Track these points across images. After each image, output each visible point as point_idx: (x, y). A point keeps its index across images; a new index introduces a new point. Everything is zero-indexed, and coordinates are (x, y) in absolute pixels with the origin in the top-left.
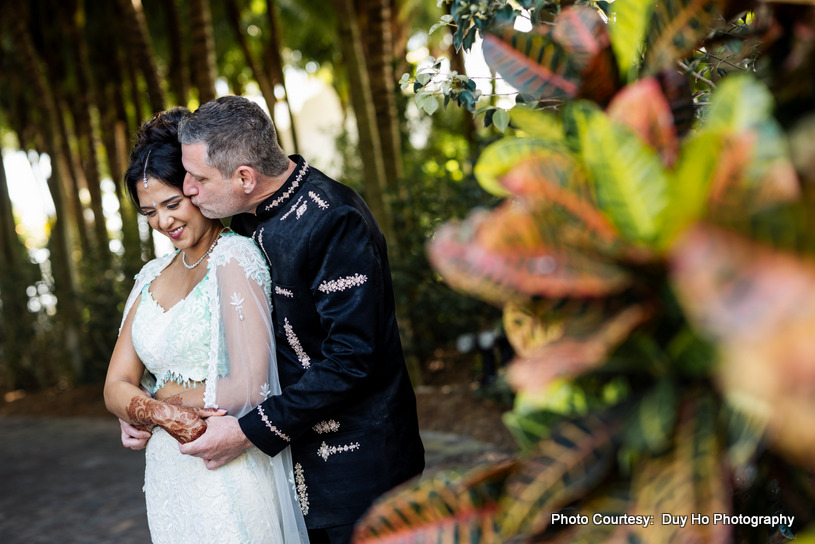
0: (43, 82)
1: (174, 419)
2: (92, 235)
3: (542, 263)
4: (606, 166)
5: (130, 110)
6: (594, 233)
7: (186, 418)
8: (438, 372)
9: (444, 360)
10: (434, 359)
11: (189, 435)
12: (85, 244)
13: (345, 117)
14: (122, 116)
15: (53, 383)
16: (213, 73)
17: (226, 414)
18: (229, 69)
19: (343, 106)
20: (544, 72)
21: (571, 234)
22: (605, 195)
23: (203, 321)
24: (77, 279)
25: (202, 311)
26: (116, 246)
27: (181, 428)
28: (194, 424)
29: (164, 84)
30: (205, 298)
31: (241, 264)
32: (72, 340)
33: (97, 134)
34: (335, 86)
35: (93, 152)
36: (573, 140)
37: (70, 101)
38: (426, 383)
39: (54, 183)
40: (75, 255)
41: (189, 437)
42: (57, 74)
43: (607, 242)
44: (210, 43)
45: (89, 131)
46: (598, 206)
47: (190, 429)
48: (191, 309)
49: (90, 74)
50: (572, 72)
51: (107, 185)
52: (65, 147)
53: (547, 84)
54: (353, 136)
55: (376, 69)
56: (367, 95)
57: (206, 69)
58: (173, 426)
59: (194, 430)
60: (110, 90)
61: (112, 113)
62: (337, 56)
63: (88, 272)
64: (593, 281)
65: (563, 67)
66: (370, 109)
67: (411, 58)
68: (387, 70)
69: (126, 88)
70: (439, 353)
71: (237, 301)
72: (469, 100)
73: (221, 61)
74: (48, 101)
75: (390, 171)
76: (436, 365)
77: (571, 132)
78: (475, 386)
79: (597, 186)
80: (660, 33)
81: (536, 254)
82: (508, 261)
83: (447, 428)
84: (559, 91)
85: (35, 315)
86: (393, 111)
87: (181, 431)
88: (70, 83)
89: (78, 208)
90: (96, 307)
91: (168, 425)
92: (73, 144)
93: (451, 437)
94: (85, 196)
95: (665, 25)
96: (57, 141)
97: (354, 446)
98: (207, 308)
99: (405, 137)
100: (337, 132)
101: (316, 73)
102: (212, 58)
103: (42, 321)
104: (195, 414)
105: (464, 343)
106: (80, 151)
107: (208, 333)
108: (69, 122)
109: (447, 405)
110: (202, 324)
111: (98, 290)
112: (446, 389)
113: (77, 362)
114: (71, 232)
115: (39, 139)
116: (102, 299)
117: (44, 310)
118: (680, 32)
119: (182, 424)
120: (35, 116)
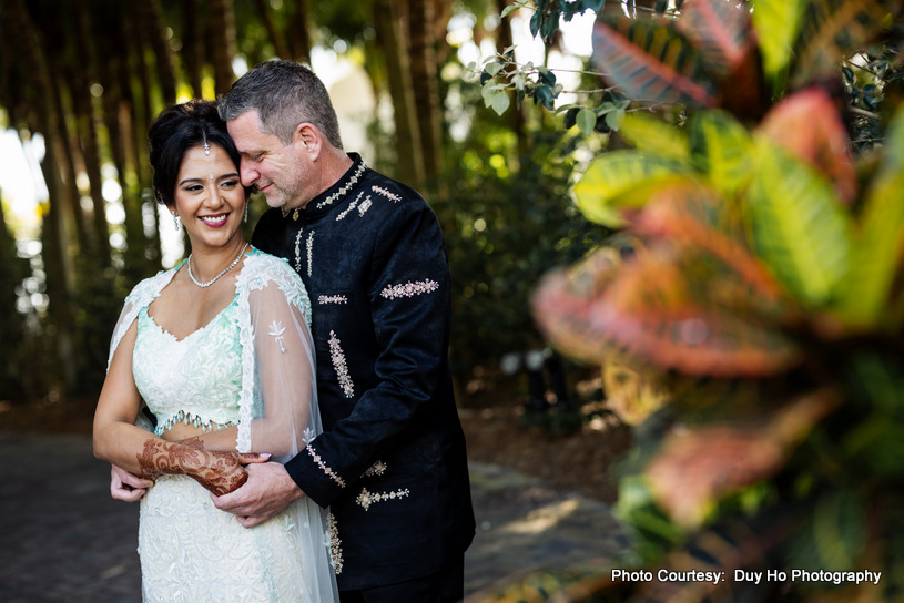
0: (38, 54)
1: (209, 466)
2: (89, 228)
3: (689, 329)
4: (766, 202)
5: (136, 88)
6: (752, 289)
7: (224, 465)
8: (478, 393)
9: (485, 379)
10: (473, 378)
11: (227, 486)
12: (82, 237)
13: (378, 102)
14: (127, 95)
15: (42, 393)
16: (232, 48)
17: (270, 460)
18: (249, 44)
19: (376, 91)
20: (667, 72)
21: (726, 290)
22: (767, 241)
23: (232, 354)
24: (72, 278)
25: (230, 342)
26: (117, 240)
27: (217, 476)
28: (233, 471)
29: (175, 61)
30: (234, 326)
31: (281, 288)
32: (66, 346)
33: (98, 114)
34: (368, 68)
35: (93, 135)
36: (700, 158)
37: (69, 76)
38: (465, 406)
39: (47, 166)
40: (70, 250)
41: (228, 488)
42: (54, 46)
43: (769, 300)
44: (230, 16)
45: (89, 110)
46: (756, 252)
47: (229, 478)
48: (218, 339)
49: (91, 46)
50: (702, 74)
51: (108, 171)
52: (62, 128)
53: (670, 88)
54: (388, 125)
55: (416, 51)
56: (406, 79)
57: (224, 45)
58: (208, 474)
59: (233, 478)
60: (114, 65)
61: (116, 91)
62: (369, 34)
63: (85, 271)
64: (754, 354)
65: (691, 67)
66: (409, 97)
67: (453, 39)
68: (429, 52)
69: (132, 61)
70: (479, 371)
71: (277, 330)
72: (548, 96)
73: (240, 36)
74: (44, 78)
75: (430, 164)
76: (474, 386)
77: (699, 148)
78: (519, 411)
79: (755, 227)
80: (818, 29)
81: (682, 317)
82: (646, 326)
83: (489, 459)
84: (686, 98)
85: (23, 317)
86: (434, 99)
87: (217, 480)
88: (69, 55)
89: (75, 195)
90: (94, 311)
91: (203, 474)
92: (71, 123)
93: (492, 469)
94: (83, 182)
95: (824, 19)
96: (52, 120)
97: (403, 493)
98: (237, 340)
99: (446, 127)
100: (367, 119)
101: (346, 53)
102: (231, 33)
103: (32, 323)
104: (234, 460)
105: (510, 364)
106: (79, 132)
107: (239, 369)
108: (66, 100)
109: (488, 432)
110: (230, 357)
111: (96, 292)
112: (487, 413)
113: (70, 372)
114: (67, 224)
115: (32, 117)
116: (101, 301)
117: (34, 311)
118: (845, 30)
119: (219, 472)
120: (28, 92)
